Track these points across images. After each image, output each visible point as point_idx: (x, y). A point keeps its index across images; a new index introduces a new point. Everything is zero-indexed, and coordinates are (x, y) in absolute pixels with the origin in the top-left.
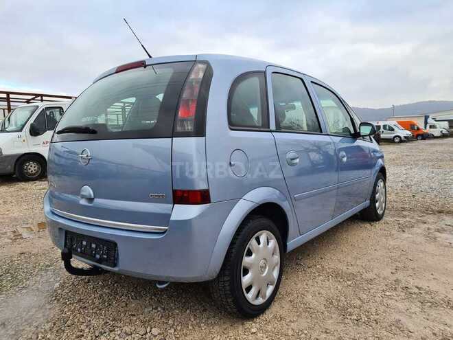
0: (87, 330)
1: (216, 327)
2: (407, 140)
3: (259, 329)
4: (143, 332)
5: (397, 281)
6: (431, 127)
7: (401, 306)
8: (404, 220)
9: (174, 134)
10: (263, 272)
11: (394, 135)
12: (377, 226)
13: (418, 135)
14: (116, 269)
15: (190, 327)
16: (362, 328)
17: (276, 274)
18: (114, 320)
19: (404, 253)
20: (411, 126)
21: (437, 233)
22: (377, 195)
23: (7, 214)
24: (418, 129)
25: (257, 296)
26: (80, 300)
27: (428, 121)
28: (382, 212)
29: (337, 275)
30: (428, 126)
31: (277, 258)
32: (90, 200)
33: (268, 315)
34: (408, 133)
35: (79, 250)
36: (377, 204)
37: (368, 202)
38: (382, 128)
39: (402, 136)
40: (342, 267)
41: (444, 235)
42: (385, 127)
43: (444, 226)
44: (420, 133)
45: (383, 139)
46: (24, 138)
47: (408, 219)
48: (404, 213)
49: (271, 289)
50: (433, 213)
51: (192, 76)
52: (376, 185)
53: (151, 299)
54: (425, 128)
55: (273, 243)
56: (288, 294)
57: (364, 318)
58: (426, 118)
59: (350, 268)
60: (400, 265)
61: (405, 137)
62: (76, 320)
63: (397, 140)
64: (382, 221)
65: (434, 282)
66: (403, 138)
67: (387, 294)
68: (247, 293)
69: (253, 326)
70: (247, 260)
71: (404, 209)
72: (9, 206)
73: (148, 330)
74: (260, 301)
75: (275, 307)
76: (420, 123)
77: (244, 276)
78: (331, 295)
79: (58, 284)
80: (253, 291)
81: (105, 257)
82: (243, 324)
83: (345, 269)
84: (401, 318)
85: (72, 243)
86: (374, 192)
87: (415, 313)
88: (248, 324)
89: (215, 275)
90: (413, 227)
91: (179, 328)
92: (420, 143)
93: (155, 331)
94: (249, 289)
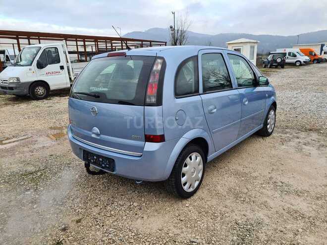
0: (99, 203)
1: (168, 203)
2: (306, 63)
3: (190, 204)
4: (129, 205)
5: (271, 178)
6: (325, 53)
7: (269, 193)
8: (286, 135)
9: (145, 104)
10: (193, 175)
11: (296, 60)
12: (267, 140)
13: (315, 60)
14: (114, 173)
15: (154, 203)
16: (245, 205)
17: (200, 175)
18: (112, 197)
19: (280, 160)
20: (310, 53)
21: (303, 146)
22: (269, 121)
23: (34, 127)
24: (315, 55)
25: (190, 187)
26: (92, 186)
27: (324, 48)
28: (271, 130)
29: (237, 174)
30: (323, 52)
31: (201, 166)
32: (98, 135)
33: (195, 197)
34: (307, 58)
35: (92, 161)
36: (268, 126)
37: (262, 125)
38: (287, 54)
39: (302, 61)
40: (240, 169)
41: (307, 147)
42: (290, 54)
43: (310, 141)
44: (316, 58)
45: (287, 63)
46: (33, 70)
47: (288, 135)
48: (287, 130)
49: (197, 183)
50: (306, 130)
51: (155, 68)
52: (268, 113)
53: (131, 186)
54: (321, 54)
55: (199, 158)
56: (207, 185)
57: (247, 200)
58: (322, 46)
59: (245, 169)
60: (275, 168)
61: (304, 62)
62: (93, 197)
63: (298, 64)
64: (271, 136)
65: (292, 179)
66: (302, 62)
67: (263, 186)
68: (184, 186)
69: (187, 203)
70: (184, 169)
71: (287, 127)
72: (32, 120)
73: (132, 203)
74: (191, 190)
75: (199, 193)
76: (317, 50)
77: (183, 177)
78: (231, 186)
79: (77, 176)
80: (187, 185)
81: (108, 166)
82: (181, 202)
83: (242, 169)
84: (268, 200)
85: (87, 156)
86: (267, 118)
87: (276, 197)
88: (184, 202)
89: (167, 178)
90: (290, 141)
91: (148, 203)
92: (315, 67)
93: (135, 204)
94: (185, 184)
